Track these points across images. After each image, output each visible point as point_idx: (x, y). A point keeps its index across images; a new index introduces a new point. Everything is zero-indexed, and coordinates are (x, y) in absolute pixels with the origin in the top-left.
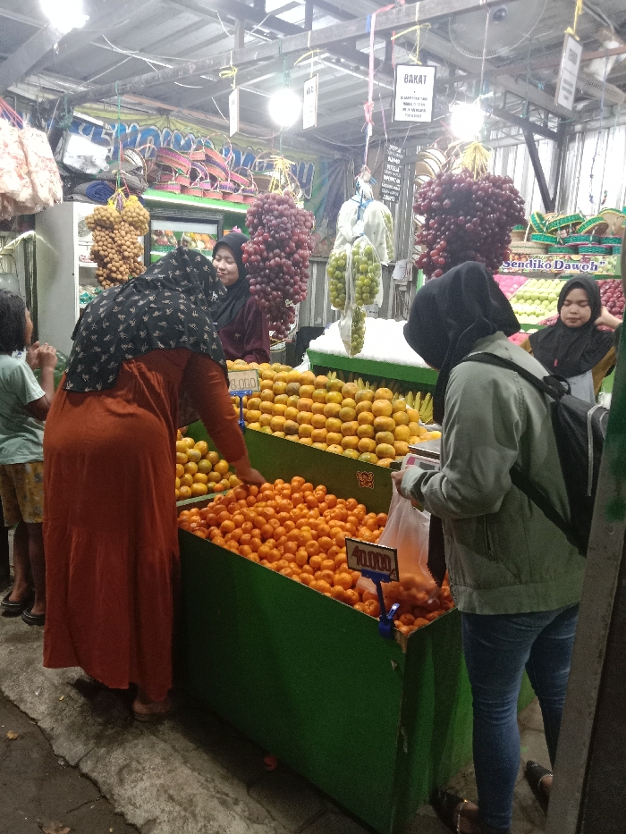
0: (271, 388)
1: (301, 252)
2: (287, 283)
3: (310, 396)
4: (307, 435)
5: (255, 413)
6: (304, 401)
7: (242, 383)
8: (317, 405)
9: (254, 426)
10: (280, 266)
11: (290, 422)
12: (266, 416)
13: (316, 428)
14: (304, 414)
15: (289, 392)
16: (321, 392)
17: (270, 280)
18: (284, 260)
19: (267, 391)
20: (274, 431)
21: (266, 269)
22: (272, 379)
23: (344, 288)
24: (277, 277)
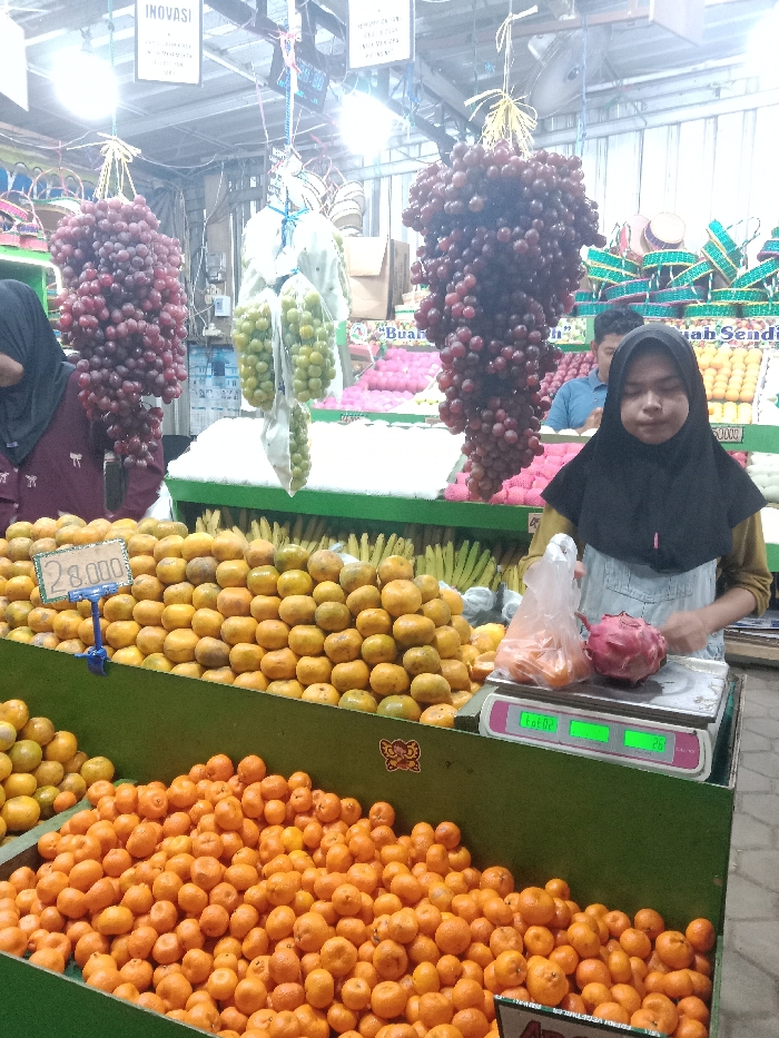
0: (152, 571)
1: (172, 308)
2: (151, 365)
3: (243, 583)
4: (251, 665)
5: (125, 628)
6: (231, 595)
7: (92, 571)
8: (261, 601)
9: (127, 656)
10: (135, 335)
11: (209, 643)
12: (151, 633)
13: (268, 650)
14: (237, 622)
15: (194, 579)
16: (265, 573)
17: (116, 360)
18: (143, 324)
19: (146, 581)
20: (174, 663)
21: (107, 340)
22: (150, 553)
23: (270, 368)
24: (131, 353)
